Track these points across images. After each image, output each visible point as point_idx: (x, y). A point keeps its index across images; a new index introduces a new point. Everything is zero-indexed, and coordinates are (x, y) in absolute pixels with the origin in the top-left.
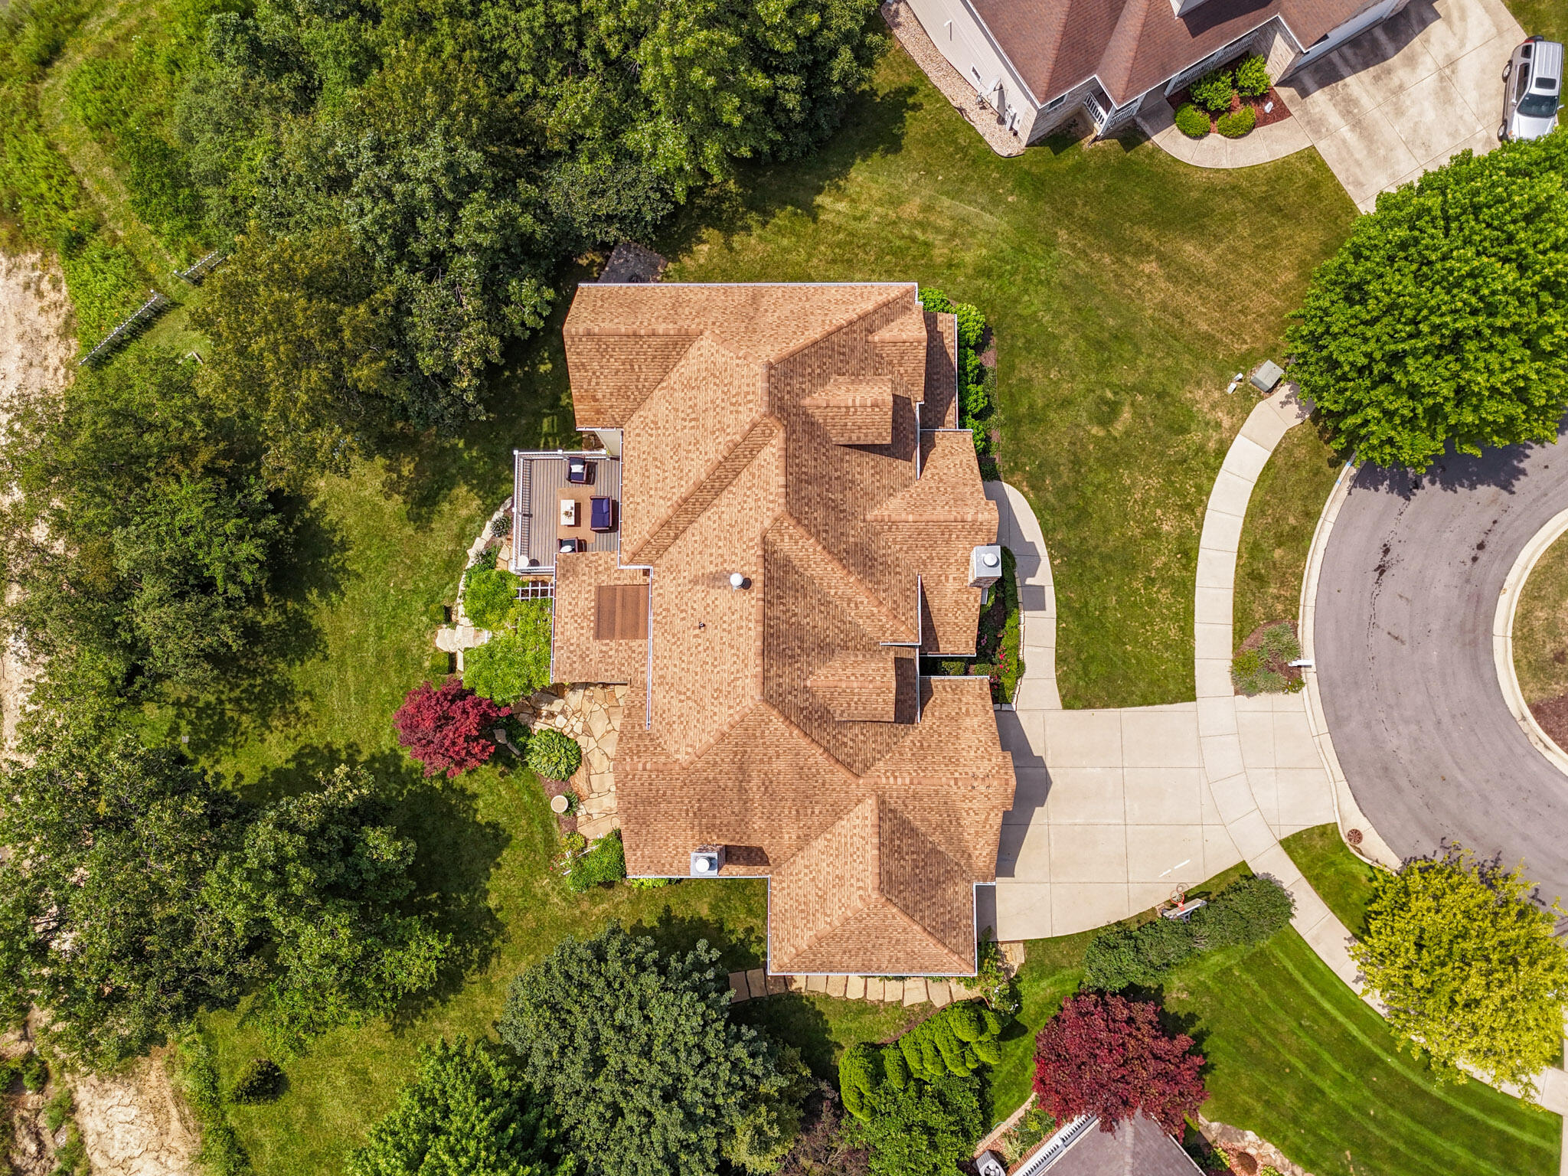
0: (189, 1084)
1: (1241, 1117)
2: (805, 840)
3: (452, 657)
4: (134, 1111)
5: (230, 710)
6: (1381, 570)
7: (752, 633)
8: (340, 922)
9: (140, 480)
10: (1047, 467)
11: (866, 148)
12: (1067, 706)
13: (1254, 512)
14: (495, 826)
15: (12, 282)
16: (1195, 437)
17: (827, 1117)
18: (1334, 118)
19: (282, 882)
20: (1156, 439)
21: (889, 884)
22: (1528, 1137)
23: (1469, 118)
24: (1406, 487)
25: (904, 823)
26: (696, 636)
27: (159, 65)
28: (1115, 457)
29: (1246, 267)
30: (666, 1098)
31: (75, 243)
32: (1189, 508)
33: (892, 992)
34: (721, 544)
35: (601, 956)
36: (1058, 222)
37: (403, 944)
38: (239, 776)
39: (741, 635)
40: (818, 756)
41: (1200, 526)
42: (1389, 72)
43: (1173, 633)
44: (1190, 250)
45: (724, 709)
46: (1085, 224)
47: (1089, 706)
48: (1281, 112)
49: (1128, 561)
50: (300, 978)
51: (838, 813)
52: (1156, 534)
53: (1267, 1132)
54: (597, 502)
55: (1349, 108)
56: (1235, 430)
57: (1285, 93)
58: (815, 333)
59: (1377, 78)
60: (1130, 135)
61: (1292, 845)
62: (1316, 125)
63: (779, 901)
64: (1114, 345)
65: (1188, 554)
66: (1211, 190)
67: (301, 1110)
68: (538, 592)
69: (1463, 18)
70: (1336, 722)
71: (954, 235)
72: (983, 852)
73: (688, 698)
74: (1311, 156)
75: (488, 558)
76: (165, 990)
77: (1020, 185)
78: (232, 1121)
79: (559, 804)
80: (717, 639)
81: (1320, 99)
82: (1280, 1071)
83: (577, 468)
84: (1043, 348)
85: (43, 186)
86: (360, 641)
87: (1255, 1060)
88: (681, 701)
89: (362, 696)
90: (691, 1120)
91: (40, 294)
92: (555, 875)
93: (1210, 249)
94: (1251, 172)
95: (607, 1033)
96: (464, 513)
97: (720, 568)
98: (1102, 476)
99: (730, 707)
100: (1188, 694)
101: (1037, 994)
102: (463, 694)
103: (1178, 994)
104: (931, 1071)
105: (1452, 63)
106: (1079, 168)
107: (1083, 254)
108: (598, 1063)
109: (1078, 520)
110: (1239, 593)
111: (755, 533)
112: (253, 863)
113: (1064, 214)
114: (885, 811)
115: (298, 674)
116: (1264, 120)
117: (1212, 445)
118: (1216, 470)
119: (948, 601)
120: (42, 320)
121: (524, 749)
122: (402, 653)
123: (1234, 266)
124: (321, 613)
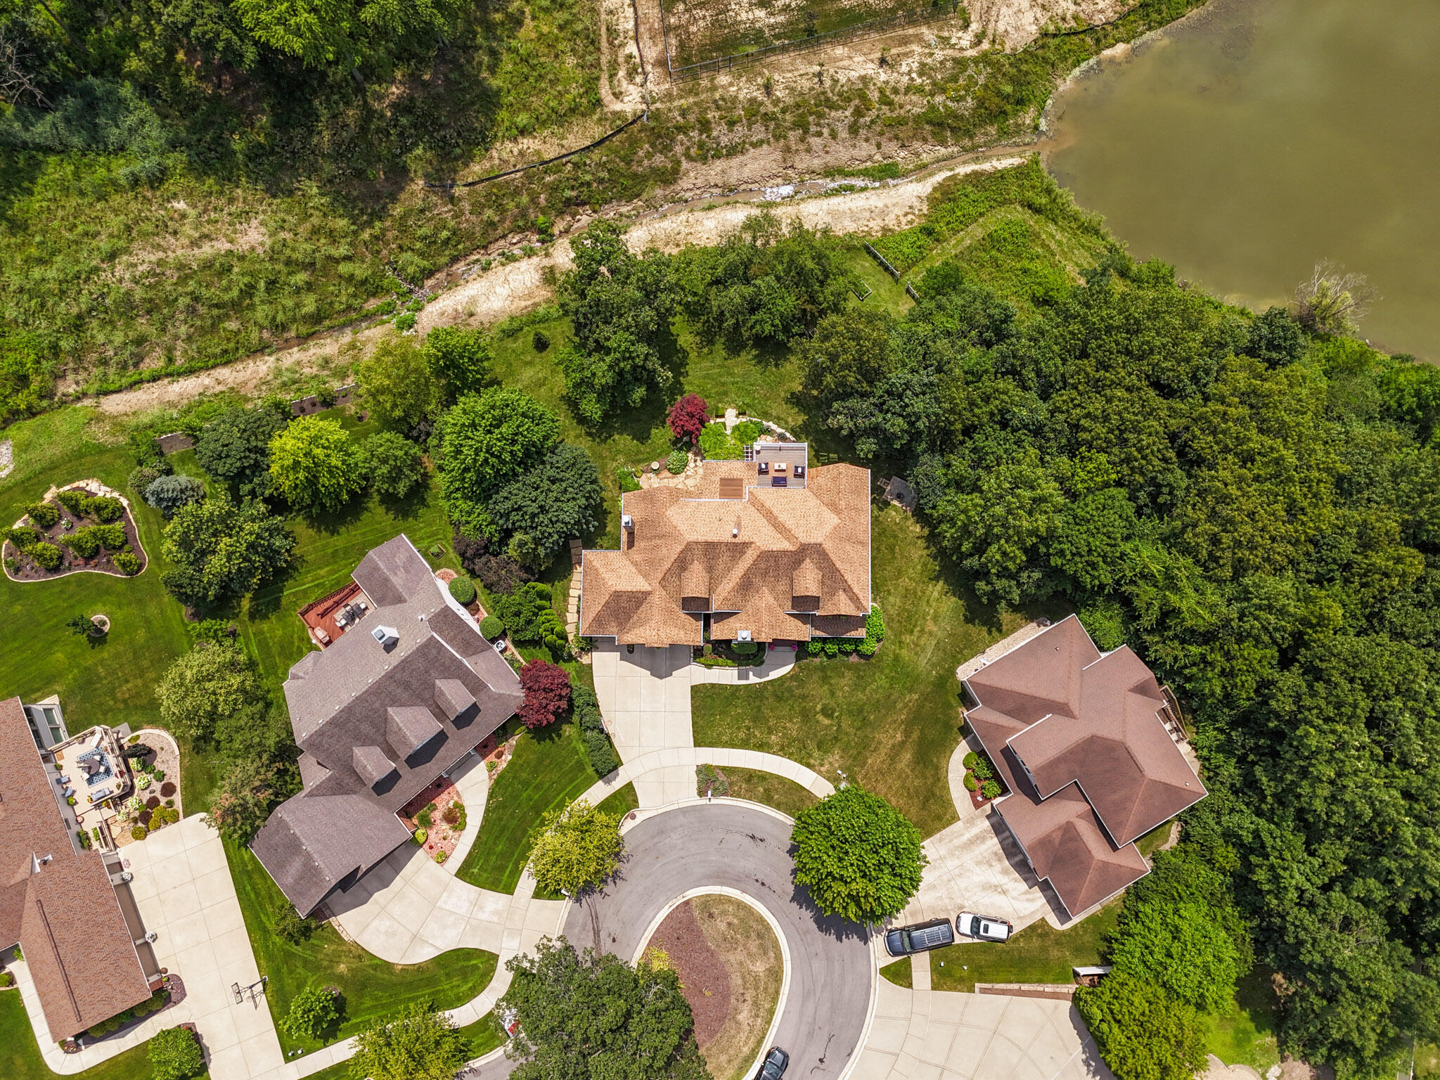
0: (541, 310)
1: (517, 754)
2: (635, 564)
3: (723, 416)
4: (529, 284)
5: (704, 318)
6: (753, 837)
7: (715, 538)
8: (609, 379)
9: (797, 285)
10: (802, 684)
11: (968, 608)
12: (692, 687)
13: (781, 780)
14: (648, 437)
15: (914, 199)
16: (816, 754)
17: (525, 576)
18: (975, 831)
19: (624, 359)
20: (815, 735)
21: (617, 595)
22: (505, 878)
23: (975, 898)
24: (793, 851)
25: (642, 603)
26: (716, 517)
27: (1026, 264)
28: (806, 715)
29: (898, 783)
30: (541, 507)
31: (928, 232)
32: (782, 749)
33: (572, 608)
34: (752, 526)
35: (593, 482)
36: (922, 694)
37: (598, 402)
38: (674, 324)
39: (716, 535)
40: (667, 566)
41: (774, 753)
42: (999, 860)
43: (724, 738)
44: (907, 756)
45: (686, 528)
46: (921, 707)
47: (692, 698)
48: (977, 805)
49: (758, 719)
50: (587, 362)
51: (646, 576)
52: (770, 733)
53: (511, 764)
54: (784, 479)
55: (980, 838)
56: (819, 773)
57: (987, 807)
58: (838, 565)
59: (996, 854)
60: (965, 731)
61: (629, 787)
62: (971, 822)
63: (612, 554)
64: (861, 717)
65: (761, 747)
66: (937, 768)
67: (529, 358)
68: (747, 454)
69: (1028, 900)
70: (684, 811)
71: (917, 645)
72: (630, 638)
73: (691, 514)
74: (955, 818)
75: (768, 431)
76: (585, 315)
77: (941, 677)
78: (526, 329)
79: (655, 465)
80: (714, 525)
81: (986, 824)
82: (535, 772)
83: (800, 470)
84: (859, 685)
85: (959, 214)
86: (732, 375)
87: (540, 761)
88: (691, 512)
89: (707, 376)
90: (533, 516)
91: (906, 214)
92: (625, 464)
93: (908, 766)
94: (946, 788)
95: (564, 485)
96: (790, 419)
97: (742, 526)
98: (797, 709)
99: (687, 531)
100: (698, 743)
101: (569, 668)
102: (702, 422)
103: (568, 730)
104: (541, 619)
105: (1004, 892)
106: (949, 706)
107: (906, 706)
108: (553, 482)
109: (777, 696)
110: (743, 770)
111: (755, 539)
112: (632, 349)
113: (925, 698)
114: (646, 594)
115: (719, 347)
116: (973, 798)
117: (812, 761)
118: (801, 763)
119: (732, 625)
120: (893, 216)
121: (680, 449)
122: (726, 393)
123: (899, 777)
124: (748, 356)
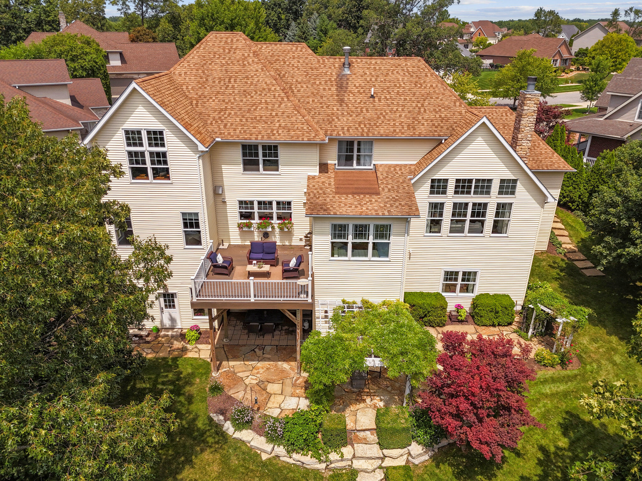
7: (379, 61)
26: (380, 100)
34: (318, 83)
39: (380, 69)
45: (428, 80)
73: (423, 105)
80: (382, 85)
88: (425, 111)
97: (334, 83)
99: (426, 76)
111: (315, 59)
